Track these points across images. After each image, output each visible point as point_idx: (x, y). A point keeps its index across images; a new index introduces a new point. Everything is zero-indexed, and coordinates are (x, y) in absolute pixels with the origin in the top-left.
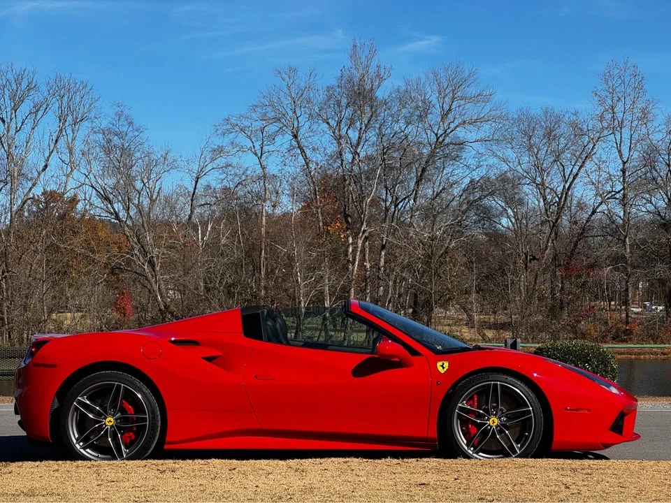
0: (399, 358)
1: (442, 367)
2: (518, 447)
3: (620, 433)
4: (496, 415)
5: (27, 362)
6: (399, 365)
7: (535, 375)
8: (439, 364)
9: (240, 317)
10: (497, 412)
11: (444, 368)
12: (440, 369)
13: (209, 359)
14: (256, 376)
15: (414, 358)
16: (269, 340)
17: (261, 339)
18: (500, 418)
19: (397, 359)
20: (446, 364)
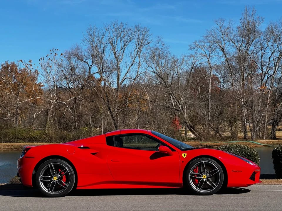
0: (167, 152)
1: (184, 155)
2: (215, 185)
3: (254, 180)
4: (205, 174)
5: (22, 156)
6: (168, 155)
7: (220, 158)
8: (183, 154)
9: (105, 138)
10: (205, 173)
11: (185, 156)
12: (183, 156)
13: (94, 154)
14: (112, 160)
15: (173, 152)
16: (117, 146)
17: (114, 146)
18: (207, 175)
19: (167, 153)
20: (186, 154)
